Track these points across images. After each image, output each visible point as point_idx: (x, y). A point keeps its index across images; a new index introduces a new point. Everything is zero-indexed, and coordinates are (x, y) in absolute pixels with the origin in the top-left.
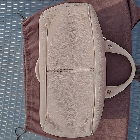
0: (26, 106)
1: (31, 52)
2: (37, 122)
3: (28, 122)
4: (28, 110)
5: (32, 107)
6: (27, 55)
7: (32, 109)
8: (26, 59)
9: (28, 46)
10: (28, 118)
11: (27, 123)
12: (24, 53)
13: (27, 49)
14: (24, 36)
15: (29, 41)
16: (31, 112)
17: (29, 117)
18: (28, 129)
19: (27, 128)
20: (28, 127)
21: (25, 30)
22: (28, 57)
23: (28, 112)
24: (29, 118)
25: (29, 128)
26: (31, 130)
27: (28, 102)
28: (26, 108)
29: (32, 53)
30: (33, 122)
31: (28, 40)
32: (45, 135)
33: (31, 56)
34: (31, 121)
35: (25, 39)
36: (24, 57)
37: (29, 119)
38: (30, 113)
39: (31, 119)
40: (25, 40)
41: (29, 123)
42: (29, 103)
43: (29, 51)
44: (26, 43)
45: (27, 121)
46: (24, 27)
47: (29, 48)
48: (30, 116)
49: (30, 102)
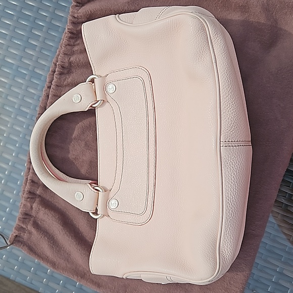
0: (26, 190)
1: (73, 70)
2: (44, 232)
3: (22, 227)
4: (29, 200)
5: (40, 196)
6: (61, 74)
7: (37, 200)
8: (55, 79)
9: (73, 53)
10: (24, 218)
11: (19, 229)
12: (56, 65)
13: (67, 60)
14: (71, 27)
15: (78, 42)
16: (35, 205)
17: (26, 216)
18: (19, 241)
19: (17, 240)
20: (19, 237)
21: (79, 15)
22: (62, 79)
23: (29, 204)
24: (26, 218)
25: (21, 239)
26: (23, 245)
27: (33, 181)
28: (25, 195)
29: (73, 73)
30: (33, 230)
31: (76, 41)
32: (55, 264)
33: (71, 78)
34: (30, 227)
35: (70, 35)
36: (53, 75)
37: (27, 220)
38: (32, 207)
39: (31, 222)
40: (70, 38)
41: (24, 228)
42: (36, 185)
43: (71, 64)
44: (69, 45)
45: (20, 224)
46: (77, 6)
47: (72, 59)
48: (31, 216)
49: (37, 183)
